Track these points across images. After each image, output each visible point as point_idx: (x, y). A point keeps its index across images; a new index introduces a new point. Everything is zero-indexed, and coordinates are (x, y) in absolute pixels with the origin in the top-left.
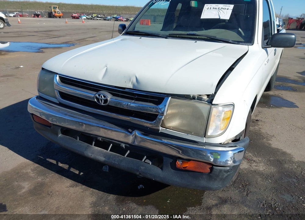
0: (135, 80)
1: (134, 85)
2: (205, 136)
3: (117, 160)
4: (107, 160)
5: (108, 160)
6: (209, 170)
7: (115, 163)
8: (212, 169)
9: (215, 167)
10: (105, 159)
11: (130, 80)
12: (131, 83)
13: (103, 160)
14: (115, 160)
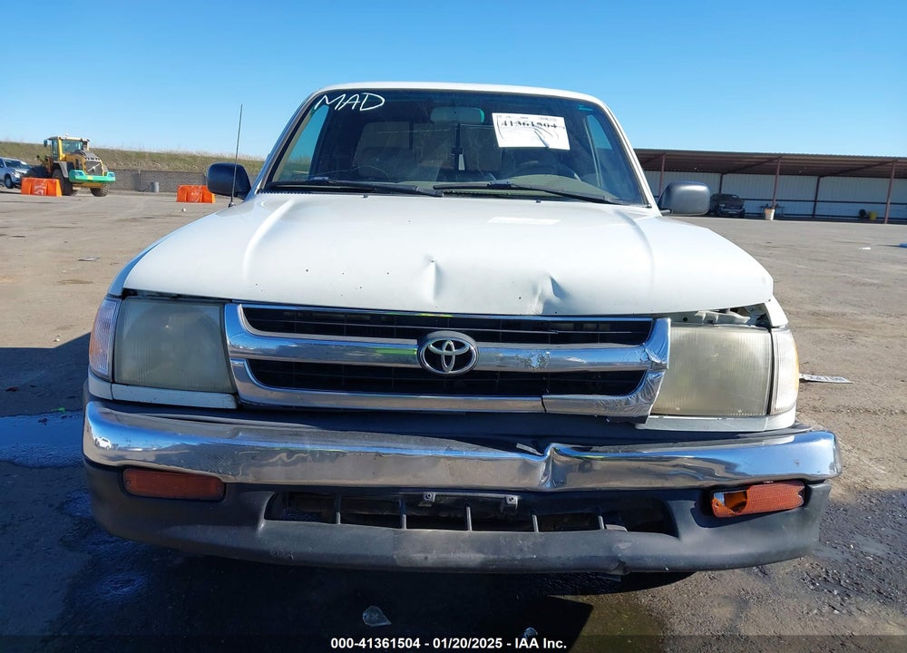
0: (548, 290)
1: (547, 304)
2: (768, 412)
3: (528, 547)
4: (491, 557)
5: (496, 557)
6: (800, 499)
7: (527, 557)
8: (807, 494)
9: (814, 487)
10: (483, 556)
11: (535, 292)
12: (540, 298)
13: (479, 560)
14: (521, 550)
